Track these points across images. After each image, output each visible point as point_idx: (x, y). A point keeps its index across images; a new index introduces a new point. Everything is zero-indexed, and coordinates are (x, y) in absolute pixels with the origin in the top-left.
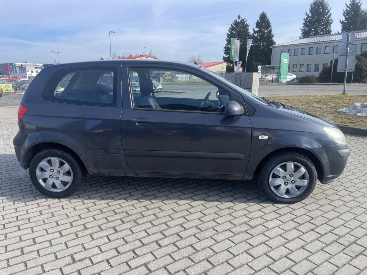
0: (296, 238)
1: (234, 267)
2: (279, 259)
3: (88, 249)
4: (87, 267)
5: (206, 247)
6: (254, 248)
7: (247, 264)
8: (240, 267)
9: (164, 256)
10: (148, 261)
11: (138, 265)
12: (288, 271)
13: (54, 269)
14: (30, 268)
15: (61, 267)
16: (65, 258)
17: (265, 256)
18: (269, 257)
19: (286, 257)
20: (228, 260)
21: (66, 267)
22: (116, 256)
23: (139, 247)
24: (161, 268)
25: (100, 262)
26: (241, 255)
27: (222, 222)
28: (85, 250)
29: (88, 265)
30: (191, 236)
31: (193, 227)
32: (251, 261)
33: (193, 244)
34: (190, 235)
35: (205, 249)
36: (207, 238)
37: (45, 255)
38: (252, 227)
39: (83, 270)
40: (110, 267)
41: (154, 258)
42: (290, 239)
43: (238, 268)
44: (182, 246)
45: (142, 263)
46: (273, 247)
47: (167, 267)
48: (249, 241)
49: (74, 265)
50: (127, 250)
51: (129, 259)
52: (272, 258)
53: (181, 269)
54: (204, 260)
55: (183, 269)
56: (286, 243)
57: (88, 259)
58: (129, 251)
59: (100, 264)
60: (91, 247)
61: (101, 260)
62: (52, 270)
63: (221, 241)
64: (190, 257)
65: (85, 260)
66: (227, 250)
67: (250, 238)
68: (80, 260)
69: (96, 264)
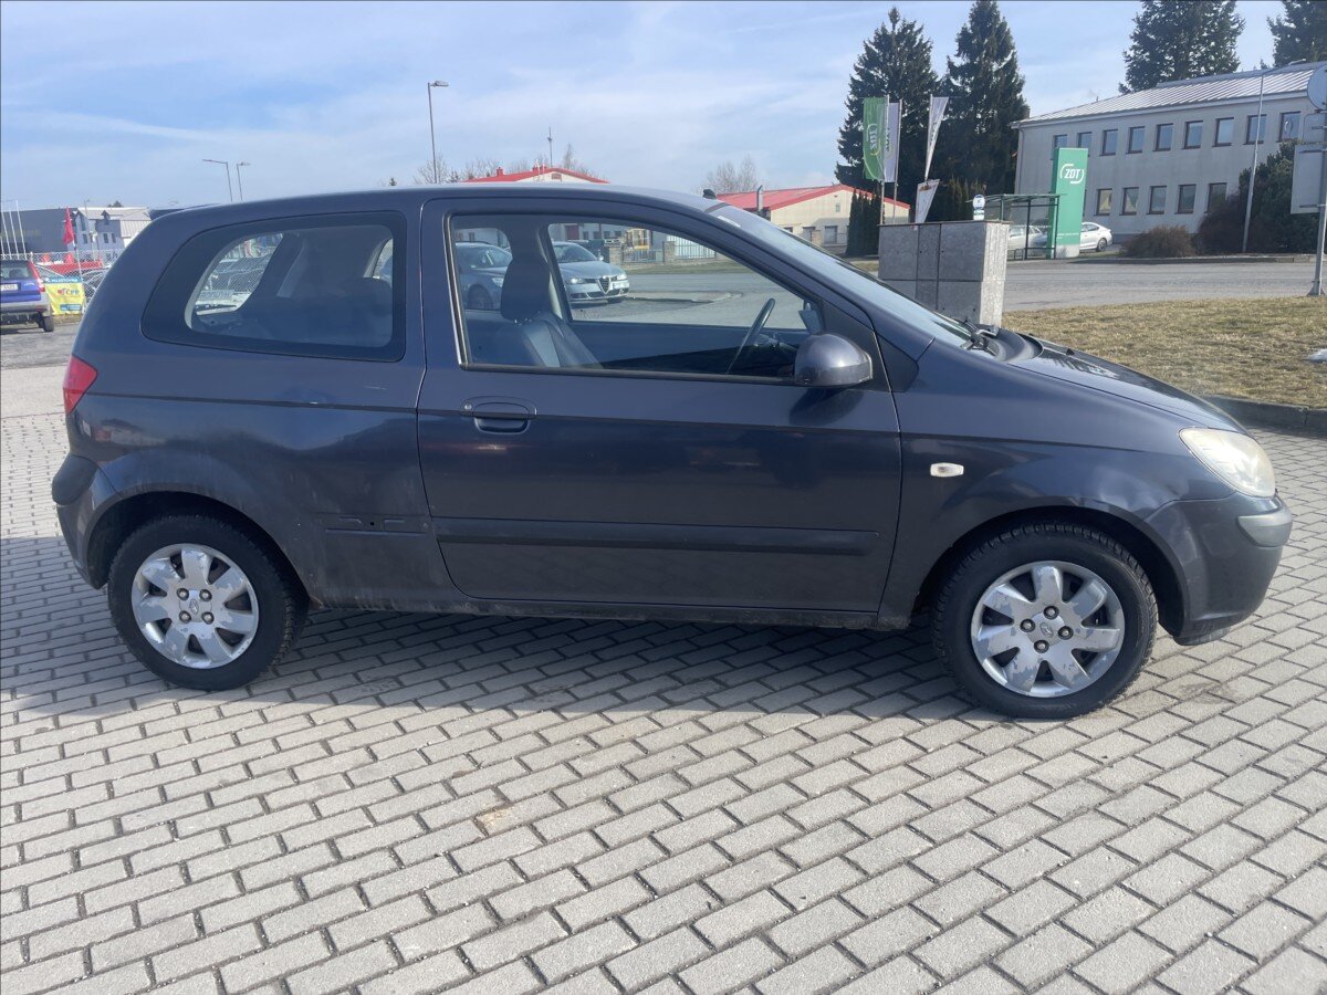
0: (1286, 832)
1: (1090, 942)
2: (1249, 909)
3: (536, 878)
4: (552, 943)
5: (964, 868)
6: (1145, 872)
7: (1136, 930)
8: (1113, 940)
9: (818, 903)
10: (769, 920)
11: (736, 934)
12: (1293, 951)
13: (436, 953)
14: (348, 951)
15: (457, 942)
16: (465, 910)
17: (1191, 899)
18: (1209, 900)
19: (1270, 898)
20: (1062, 914)
21: (477, 944)
22: (645, 903)
23: (720, 870)
24: (820, 946)
25: (594, 924)
26: (1102, 897)
27: (999, 777)
28: (528, 880)
29: (554, 936)
30: (897, 827)
31: (894, 795)
32: (1149, 918)
33: (913, 858)
34: (891, 823)
35: (963, 874)
36: (960, 835)
37: (388, 902)
38: (1113, 795)
39: (540, 953)
40: (634, 944)
41: (788, 911)
42: (1267, 833)
43: (1105, 944)
44: (877, 866)
45: (748, 928)
46: (1216, 866)
47: (841, 941)
48: (1118, 844)
49: (502, 935)
50: (678, 882)
51: (697, 912)
52: (1221, 907)
53: (897, 949)
54: (971, 915)
55: (904, 947)
56: (1257, 850)
57: (546, 914)
58: (688, 884)
59: (595, 929)
60: (543, 868)
61: (594, 918)
62: (430, 955)
63: (1015, 847)
64: (917, 904)
65: (539, 918)
66: (1046, 877)
67: (1121, 834)
68: (522, 918)
69: (580, 931)
